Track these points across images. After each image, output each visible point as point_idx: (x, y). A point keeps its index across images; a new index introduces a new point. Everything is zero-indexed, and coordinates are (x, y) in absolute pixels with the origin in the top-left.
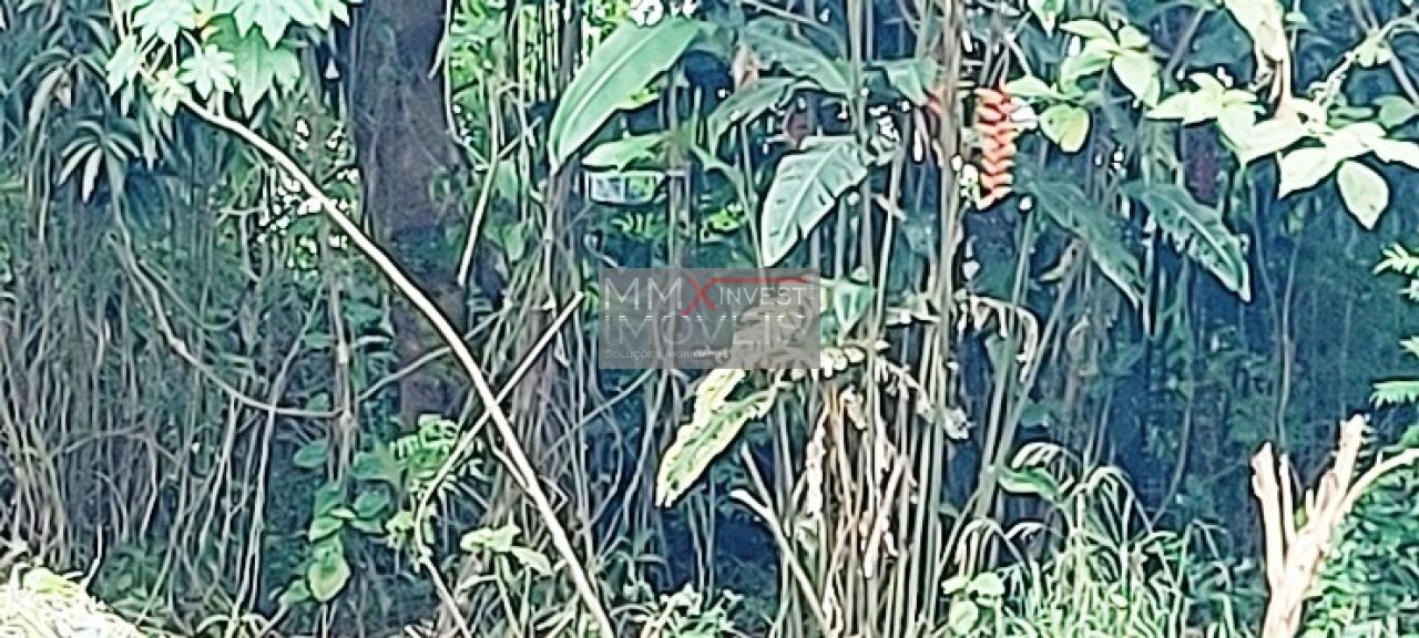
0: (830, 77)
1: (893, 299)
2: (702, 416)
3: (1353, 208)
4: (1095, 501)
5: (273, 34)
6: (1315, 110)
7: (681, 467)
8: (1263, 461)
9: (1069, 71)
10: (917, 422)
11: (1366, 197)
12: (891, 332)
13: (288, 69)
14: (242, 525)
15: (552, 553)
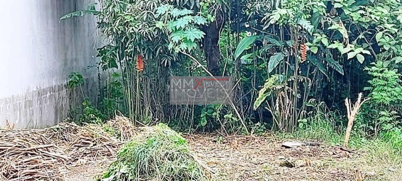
0: (278, 44)
1: (289, 77)
2: (260, 96)
3: (359, 61)
4: (320, 107)
5: (193, 40)
6: (353, 46)
7: (257, 104)
8: (346, 100)
9: (315, 41)
10: (293, 96)
11: (361, 59)
12: (288, 82)
13: (195, 45)
14: (191, 115)
15: (238, 118)
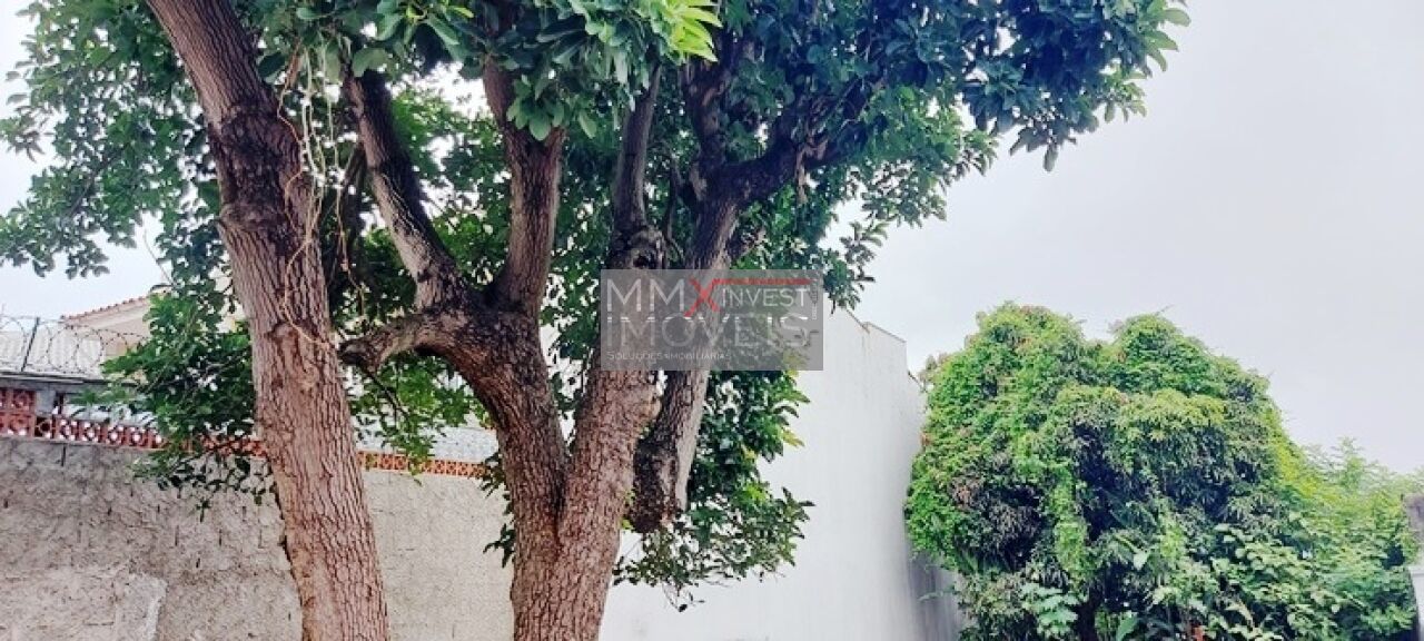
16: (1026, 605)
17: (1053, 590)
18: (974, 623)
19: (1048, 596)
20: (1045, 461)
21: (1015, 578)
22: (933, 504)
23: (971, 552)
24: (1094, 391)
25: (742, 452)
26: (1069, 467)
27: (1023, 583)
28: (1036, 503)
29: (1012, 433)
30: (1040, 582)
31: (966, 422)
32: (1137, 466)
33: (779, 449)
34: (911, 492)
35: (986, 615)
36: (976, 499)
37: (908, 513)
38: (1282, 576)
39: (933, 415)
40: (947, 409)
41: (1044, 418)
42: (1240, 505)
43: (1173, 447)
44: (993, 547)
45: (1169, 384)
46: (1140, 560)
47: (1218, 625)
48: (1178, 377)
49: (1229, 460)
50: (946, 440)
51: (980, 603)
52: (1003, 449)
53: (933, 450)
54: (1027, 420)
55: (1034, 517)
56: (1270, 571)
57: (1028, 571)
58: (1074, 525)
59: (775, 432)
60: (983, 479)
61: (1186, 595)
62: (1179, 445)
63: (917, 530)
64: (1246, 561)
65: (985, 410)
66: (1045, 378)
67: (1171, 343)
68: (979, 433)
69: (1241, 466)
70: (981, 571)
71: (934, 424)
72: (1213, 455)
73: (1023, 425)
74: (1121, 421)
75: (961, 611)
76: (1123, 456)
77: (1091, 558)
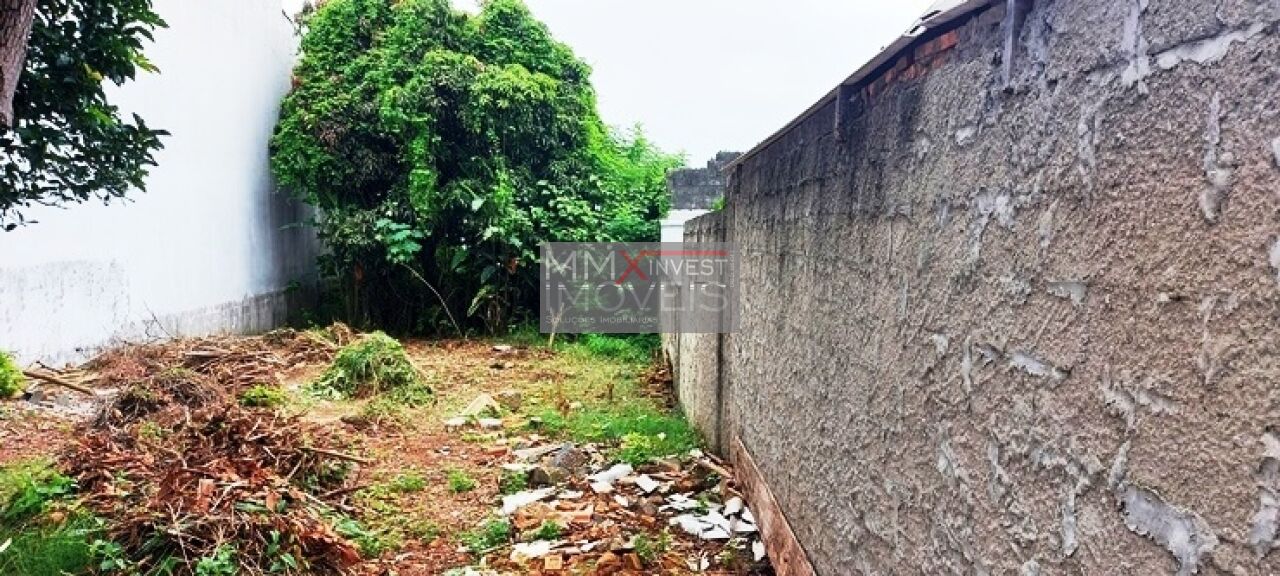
1: (500, 288)
2: (473, 304)
5: (410, 253)
7: (471, 311)
9: (523, 256)
10: (504, 305)
12: (500, 293)
13: (413, 257)
15: (452, 323)
16: (378, 237)
17: (403, 226)
18: (330, 250)
19: (399, 230)
20: (407, 114)
21: (369, 215)
22: (300, 144)
23: (334, 190)
24: (456, 57)
25: (85, 71)
26: (428, 122)
27: (378, 219)
28: (396, 151)
29: (381, 86)
30: (393, 219)
31: (338, 69)
32: (484, 128)
33: (131, 74)
34: (277, 130)
35: (343, 244)
36: (341, 142)
37: (273, 150)
38: (578, 222)
39: (306, 59)
40: (320, 55)
41: (410, 75)
42: (557, 167)
43: (514, 114)
44: (354, 186)
45: (518, 60)
46: (477, 204)
47: (528, 257)
48: (526, 55)
49: (555, 130)
50: (317, 84)
51: (337, 234)
52: (371, 99)
53: (303, 93)
54: (396, 75)
55: (393, 164)
56: (571, 218)
57: (383, 208)
58: (427, 172)
59: (126, 54)
60: (350, 125)
61: (508, 234)
62: (518, 114)
63: (282, 167)
64: (555, 210)
65: (358, 60)
66: (415, 38)
67: (524, 24)
68: (349, 82)
69: (563, 136)
70: (340, 207)
71: (306, 69)
72: (544, 125)
73: (391, 80)
74: (476, 87)
75: (318, 241)
76: (474, 118)
77: (438, 201)
